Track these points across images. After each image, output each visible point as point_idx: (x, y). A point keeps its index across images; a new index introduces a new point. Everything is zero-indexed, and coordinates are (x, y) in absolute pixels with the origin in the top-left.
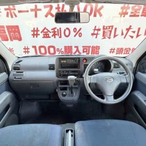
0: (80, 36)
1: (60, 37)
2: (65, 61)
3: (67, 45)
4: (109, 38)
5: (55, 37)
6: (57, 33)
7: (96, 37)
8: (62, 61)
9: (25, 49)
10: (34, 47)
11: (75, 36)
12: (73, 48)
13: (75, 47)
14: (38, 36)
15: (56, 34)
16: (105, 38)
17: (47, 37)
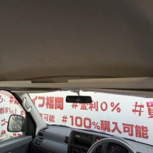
0: (119, 112)
2: (79, 136)
3: (104, 120)
5: (91, 110)
6: (94, 106)
7: (140, 115)
8: (77, 136)
9: (64, 117)
10: (72, 117)
11: (112, 111)
12: (111, 123)
13: (113, 123)
14: (77, 107)
17: (84, 109)
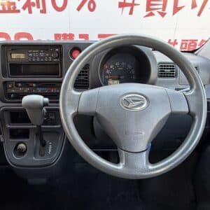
0: (92, 10)
1: (44, 11)
4: (163, 15)
5: (30, 12)
7: (131, 13)
11: (79, 9)
15: (33, 4)
16: (152, 14)
17: (9, 11)
